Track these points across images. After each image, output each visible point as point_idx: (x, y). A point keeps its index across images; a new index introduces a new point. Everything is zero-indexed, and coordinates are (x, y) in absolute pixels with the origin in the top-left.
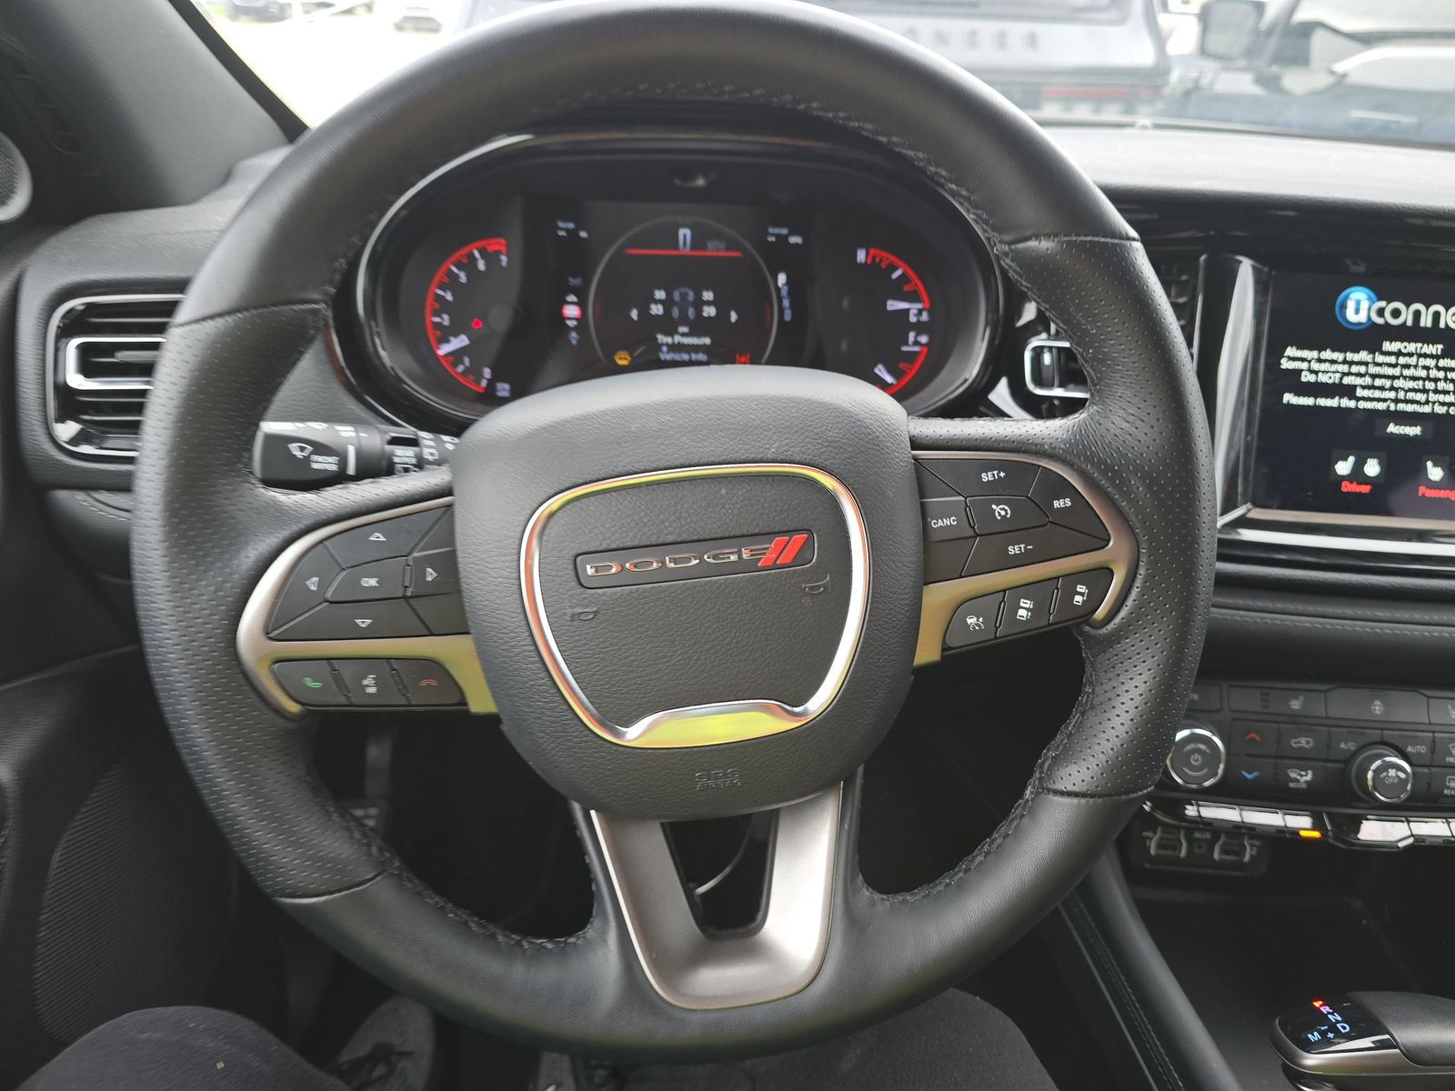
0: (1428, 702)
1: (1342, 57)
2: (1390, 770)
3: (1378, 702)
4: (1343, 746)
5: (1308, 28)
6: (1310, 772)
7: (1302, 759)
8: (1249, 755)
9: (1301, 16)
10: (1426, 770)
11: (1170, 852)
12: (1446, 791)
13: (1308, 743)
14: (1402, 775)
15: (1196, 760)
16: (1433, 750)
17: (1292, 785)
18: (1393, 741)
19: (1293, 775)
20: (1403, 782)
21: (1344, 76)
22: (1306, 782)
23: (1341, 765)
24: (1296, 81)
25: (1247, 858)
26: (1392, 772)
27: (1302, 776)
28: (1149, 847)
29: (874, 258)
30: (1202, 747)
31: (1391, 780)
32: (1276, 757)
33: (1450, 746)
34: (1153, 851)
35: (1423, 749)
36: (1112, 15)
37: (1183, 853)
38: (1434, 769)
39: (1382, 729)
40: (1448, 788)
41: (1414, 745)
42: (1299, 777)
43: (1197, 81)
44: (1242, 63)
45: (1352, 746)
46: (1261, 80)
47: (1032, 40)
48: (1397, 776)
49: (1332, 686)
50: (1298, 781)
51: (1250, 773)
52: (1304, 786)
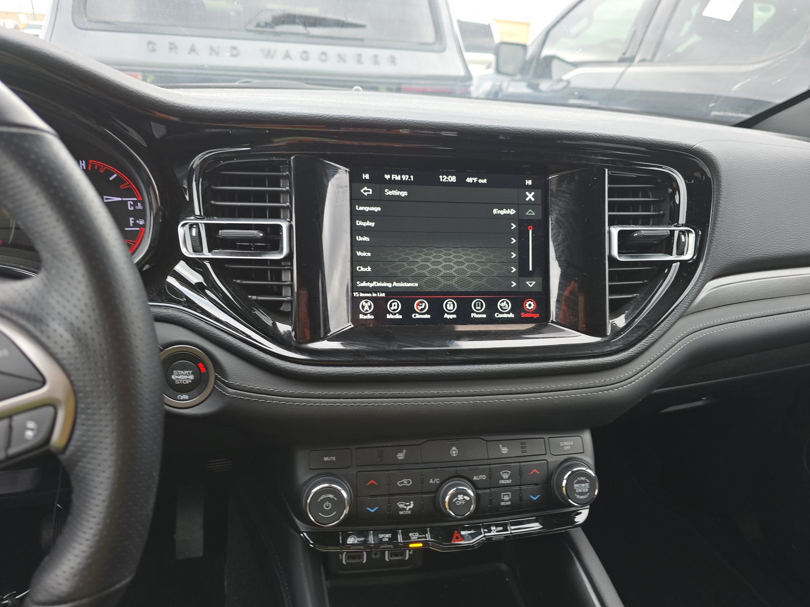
0: (487, 444)
1: (566, 72)
2: (459, 496)
3: (454, 448)
4: (431, 481)
5: (550, 59)
6: (412, 502)
7: (406, 494)
8: (370, 496)
9: (546, 52)
10: (488, 491)
11: (357, 561)
12: (502, 504)
13: (409, 482)
14: (467, 498)
15: (327, 506)
16: (490, 476)
17: (401, 513)
18: (463, 474)
19: (401, 506)
20: (468, 503)
21: (568, 82)
22: (410, 509)
23: (432, 495)
24: (544, 85)
25: (407, 557)
26: (460, 497)
27: (407, 506)
28: (342, 560)
29: (93, 166)
30: (331, 496)
31: (460, 503)
32: (390, 495)
33: (501, 473)
34: (344, 562)
35: (483, 477)
36: (437, 47)
37: (365, 561)
38: (493, 490)
39: (456, 467)
40: (503, 501)
41: (477, 475)
42: (405, 507)
43: (500, 86)
44: (519, 77)
45: (437, 481)
46: (530, 86)
47: (393, 60)
48: (464, 499)
49: (423, 441)
50: (405, 509)
51: (372, 509)
52: (409, 512)
